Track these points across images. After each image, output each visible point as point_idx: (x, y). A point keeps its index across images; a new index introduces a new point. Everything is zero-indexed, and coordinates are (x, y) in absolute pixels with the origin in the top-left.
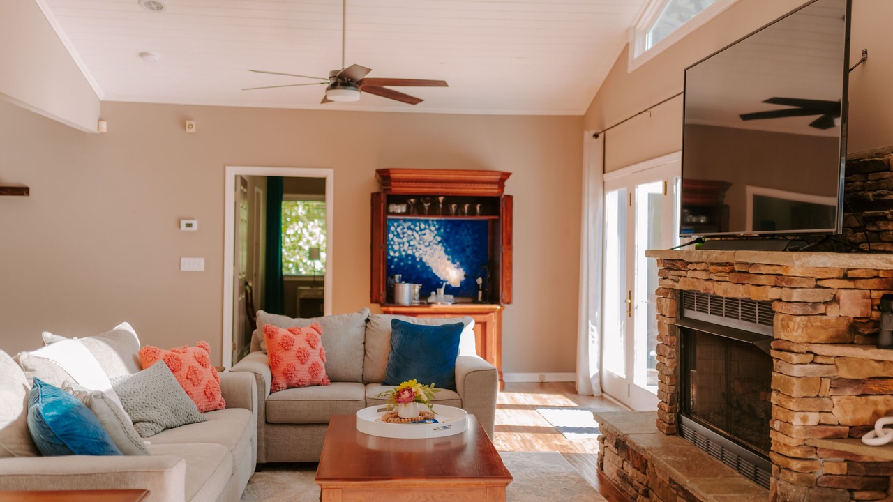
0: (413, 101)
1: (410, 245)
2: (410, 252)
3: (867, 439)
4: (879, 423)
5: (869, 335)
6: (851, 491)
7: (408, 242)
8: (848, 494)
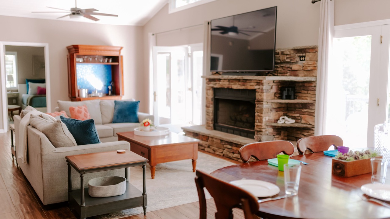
0: (96, 20)
1: (81, 74)
2: (82, 77)
3: (278, 122)
4: (281, 118)
5: (278, 97)
6: (274, 136)
7: (81, 73)
8: (273, 137)
